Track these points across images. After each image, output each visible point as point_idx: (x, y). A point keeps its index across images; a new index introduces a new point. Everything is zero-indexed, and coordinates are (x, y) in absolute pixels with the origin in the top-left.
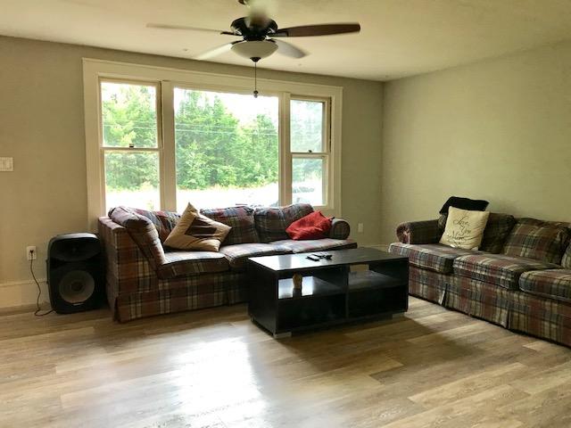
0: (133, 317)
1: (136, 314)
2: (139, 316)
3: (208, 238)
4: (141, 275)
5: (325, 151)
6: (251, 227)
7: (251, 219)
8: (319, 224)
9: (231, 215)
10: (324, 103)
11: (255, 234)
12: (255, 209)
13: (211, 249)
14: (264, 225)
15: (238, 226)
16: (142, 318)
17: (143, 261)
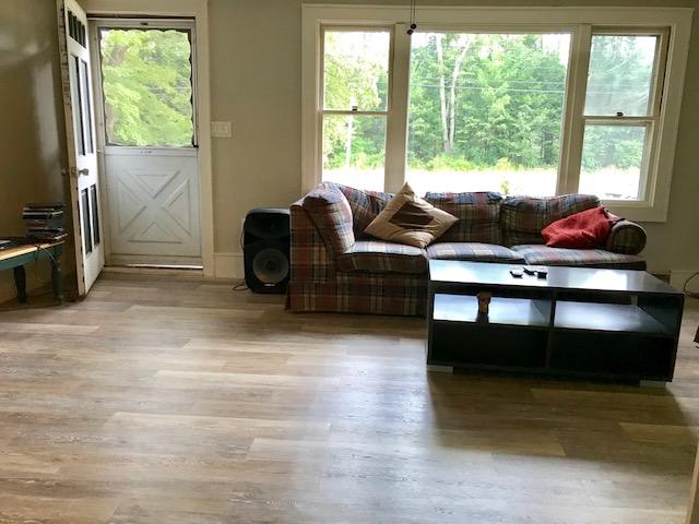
0: (306, 309)
1: (310, 307)
2: (313, 309)
3: (415, 229)
4: (316, 262)
5: (652, 114)
6: (490, 221)
7: (495, 210)
8: (592, 226)
9: (463, 201)
10: (658, 37)
11: (495, 231)
12: (504, 197)
13: (415, 244)
14: (511, 220)
15: (470, 218)
16: (316, 312)
17: (320, 246)
